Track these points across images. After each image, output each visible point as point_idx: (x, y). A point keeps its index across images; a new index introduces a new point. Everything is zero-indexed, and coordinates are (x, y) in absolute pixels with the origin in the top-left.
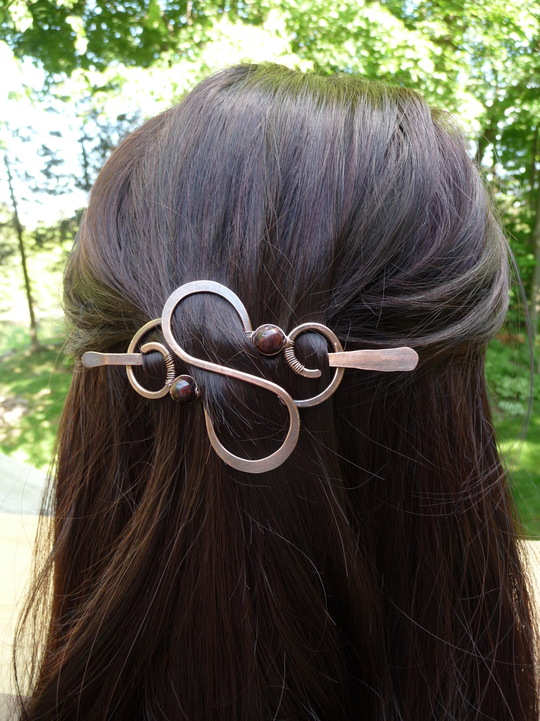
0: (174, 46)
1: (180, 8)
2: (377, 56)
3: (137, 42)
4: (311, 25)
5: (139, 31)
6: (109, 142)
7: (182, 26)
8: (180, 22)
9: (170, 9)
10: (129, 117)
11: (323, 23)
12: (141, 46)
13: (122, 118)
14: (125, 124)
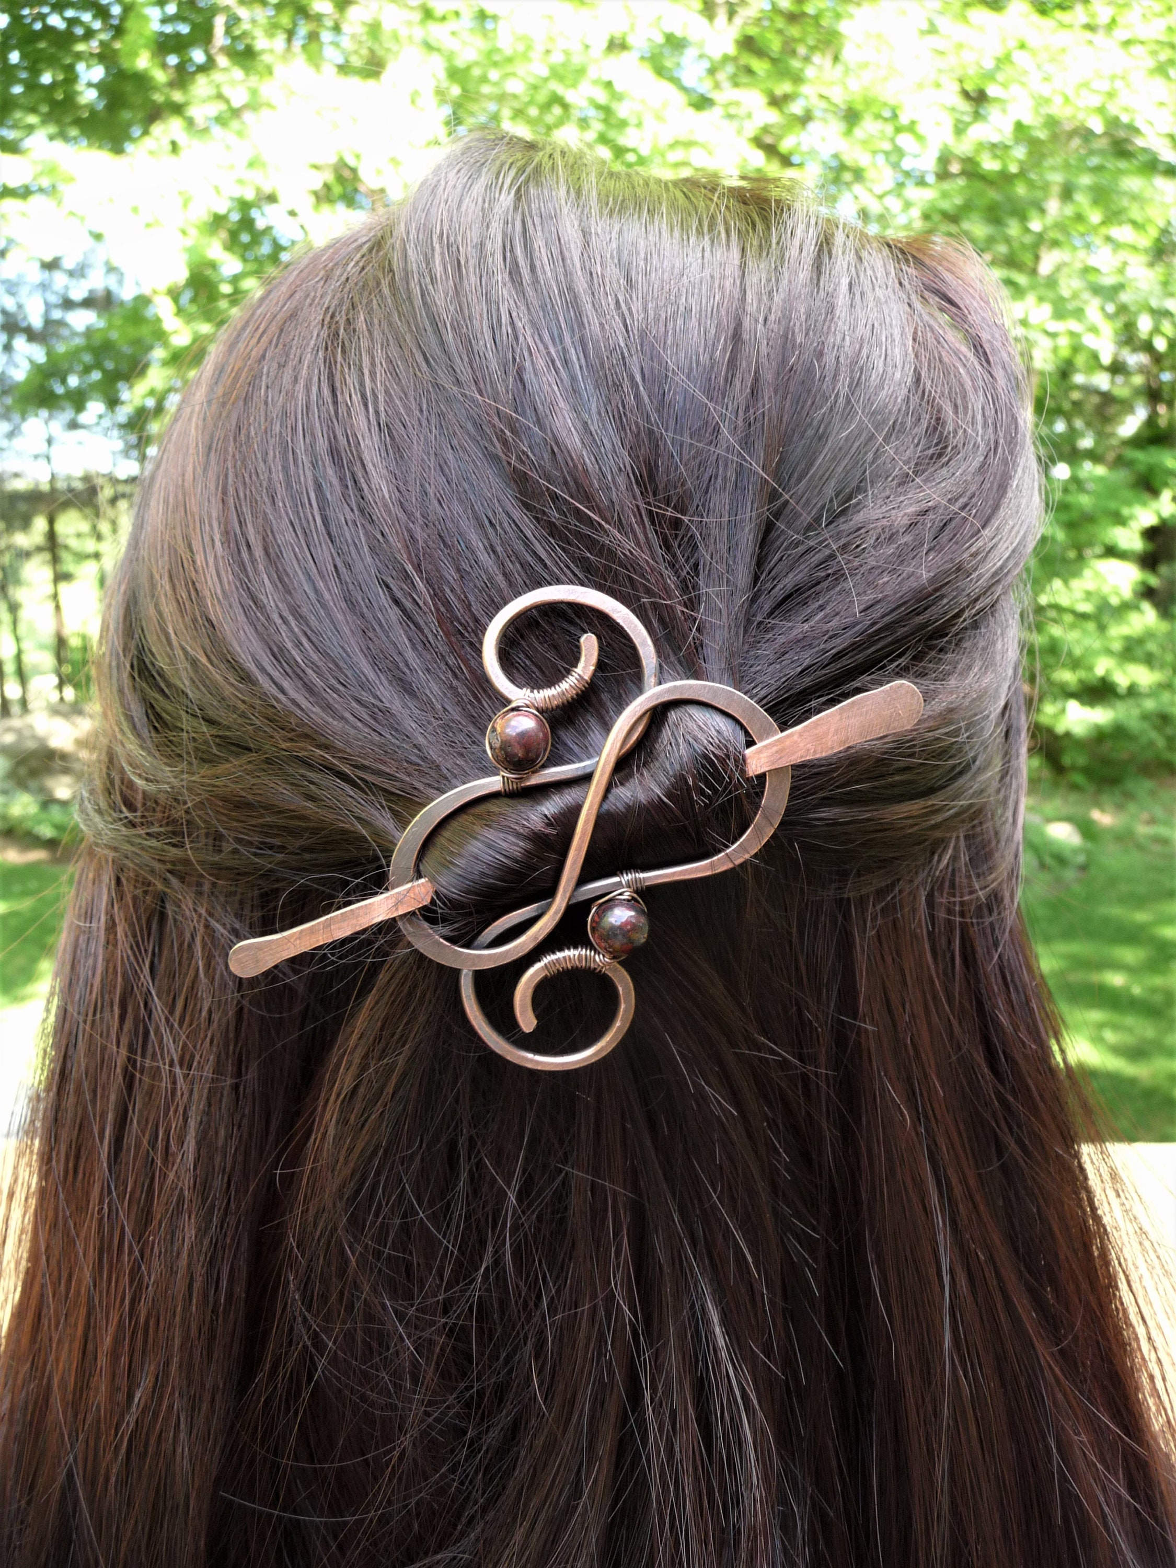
0: (177, 109)
1: (192, 30)
2: (631, 157)
3: (88, 96)
4: (486, 89)
5: (98, 73)
6: (20, 317)
7: (194, 69)
8: (191, 60)
9: (168, 29)
10: (69, 263)
11: (515, 86)
12: (101, 106)
13: (51, 266)
14: (59, 280)
